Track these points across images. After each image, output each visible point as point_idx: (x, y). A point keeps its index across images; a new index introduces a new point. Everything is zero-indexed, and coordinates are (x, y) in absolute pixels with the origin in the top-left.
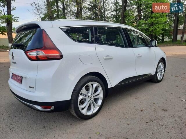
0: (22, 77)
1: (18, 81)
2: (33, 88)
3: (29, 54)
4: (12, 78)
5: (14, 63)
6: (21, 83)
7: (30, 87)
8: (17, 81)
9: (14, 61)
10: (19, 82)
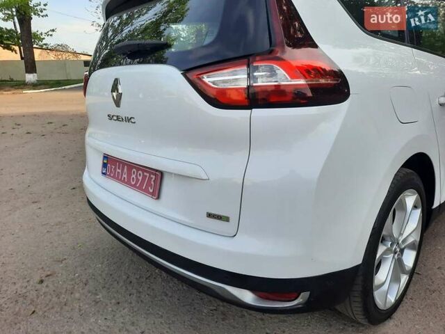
0: (162, 173)
1: (139, 187)
2: (227, 219)
3: (206, 79)
4: (103, 173)
5: (118, 118)
6: (158, 198)
7: (210, 215)
8: (134, 186)
9: (123, 111)
10: (146, 191)
